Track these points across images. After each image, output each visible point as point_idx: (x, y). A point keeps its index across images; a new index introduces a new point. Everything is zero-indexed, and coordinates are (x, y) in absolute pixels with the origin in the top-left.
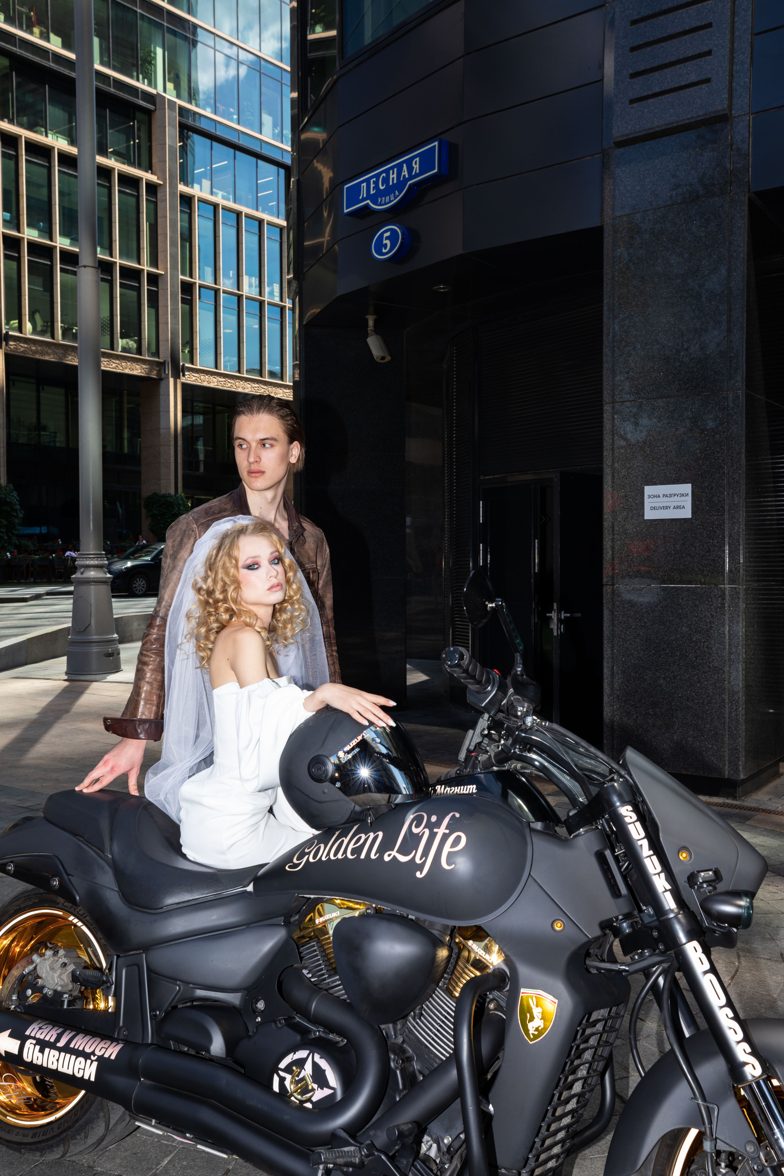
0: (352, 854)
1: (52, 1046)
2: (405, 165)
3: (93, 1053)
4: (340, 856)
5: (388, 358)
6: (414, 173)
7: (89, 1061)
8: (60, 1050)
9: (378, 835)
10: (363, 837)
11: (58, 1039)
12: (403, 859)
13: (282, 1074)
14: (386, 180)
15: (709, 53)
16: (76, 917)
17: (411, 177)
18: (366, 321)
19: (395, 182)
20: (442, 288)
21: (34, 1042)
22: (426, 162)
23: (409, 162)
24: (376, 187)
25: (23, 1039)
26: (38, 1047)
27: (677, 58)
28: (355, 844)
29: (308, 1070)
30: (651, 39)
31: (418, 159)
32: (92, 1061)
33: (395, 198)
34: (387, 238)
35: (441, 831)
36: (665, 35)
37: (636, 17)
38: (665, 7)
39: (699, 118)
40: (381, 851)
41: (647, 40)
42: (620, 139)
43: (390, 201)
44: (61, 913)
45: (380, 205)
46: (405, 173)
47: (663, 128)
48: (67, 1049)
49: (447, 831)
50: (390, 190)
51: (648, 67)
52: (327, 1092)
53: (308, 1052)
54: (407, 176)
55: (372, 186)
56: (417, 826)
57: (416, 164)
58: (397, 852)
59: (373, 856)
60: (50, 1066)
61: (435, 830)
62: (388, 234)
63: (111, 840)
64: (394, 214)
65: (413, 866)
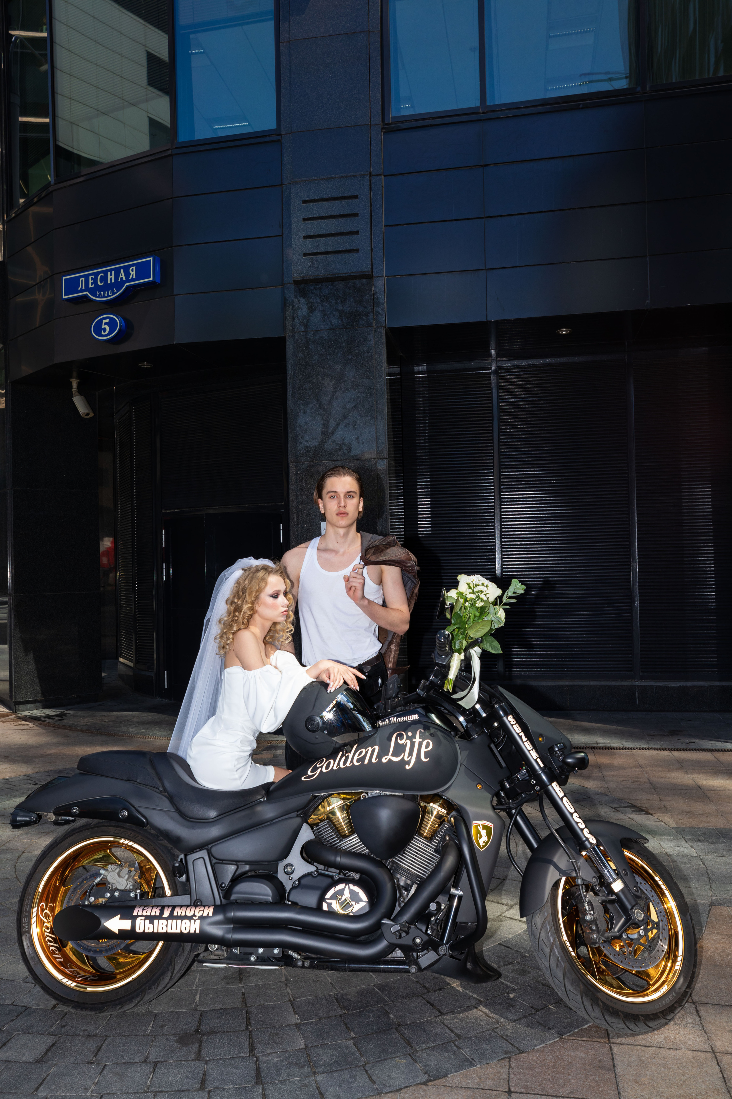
0: (358, 762)
1: (160, 917)
2: (122, 270)
3: (194, 915)
4: (348, 764)
5: (91, 415)
6: (131, 278)
7: (192, 921)
8: (167, 919)
9: (375, 749)
10: (364, 751)
11: (162, 912)
12: (395, 759)
13: (328, 901)
14: (104, 279)
15: (357, 233)
16: (126, 838)
17: (128, 280)
18: (71, 383)
19: (113, 281)
20: (145, 365)
21: (143, 918)
22: (143, 271)
23: (126, 269)
24: (95, 283)
25: (134, 919)
26: (147, 921)
27: (336, 232)
28: (358, 756)
29: (347, 894)
30: (318, 215)
31: (134, 268)
32: (195, 920)
33: (113, 294)
34: (105, 324)
35: (417, 740)
36: (327, 215)
37: (306, 199)
38: (326, 197)
39: (353, 274)
40: (380, 757)
41: (315, 216)
42: (297, 279)
43: (108, 296)
44: (112, 839)
45: (99, 297)
46: (122, 275)
47: (328, 276)
48: (171, 917)
49: (421, 740)
50: (107, 287)
51: (316, 234)
52: (362, 904)
53: (345, 884)
54: (124, 279)
55: (90, 281)
57: (132, 270)
58: (392, 755)
59: (374, 761)
61: (414, 740)
62: (107, 321)
63: (160, 779)
64: (111, 306)
65: (403, 762)
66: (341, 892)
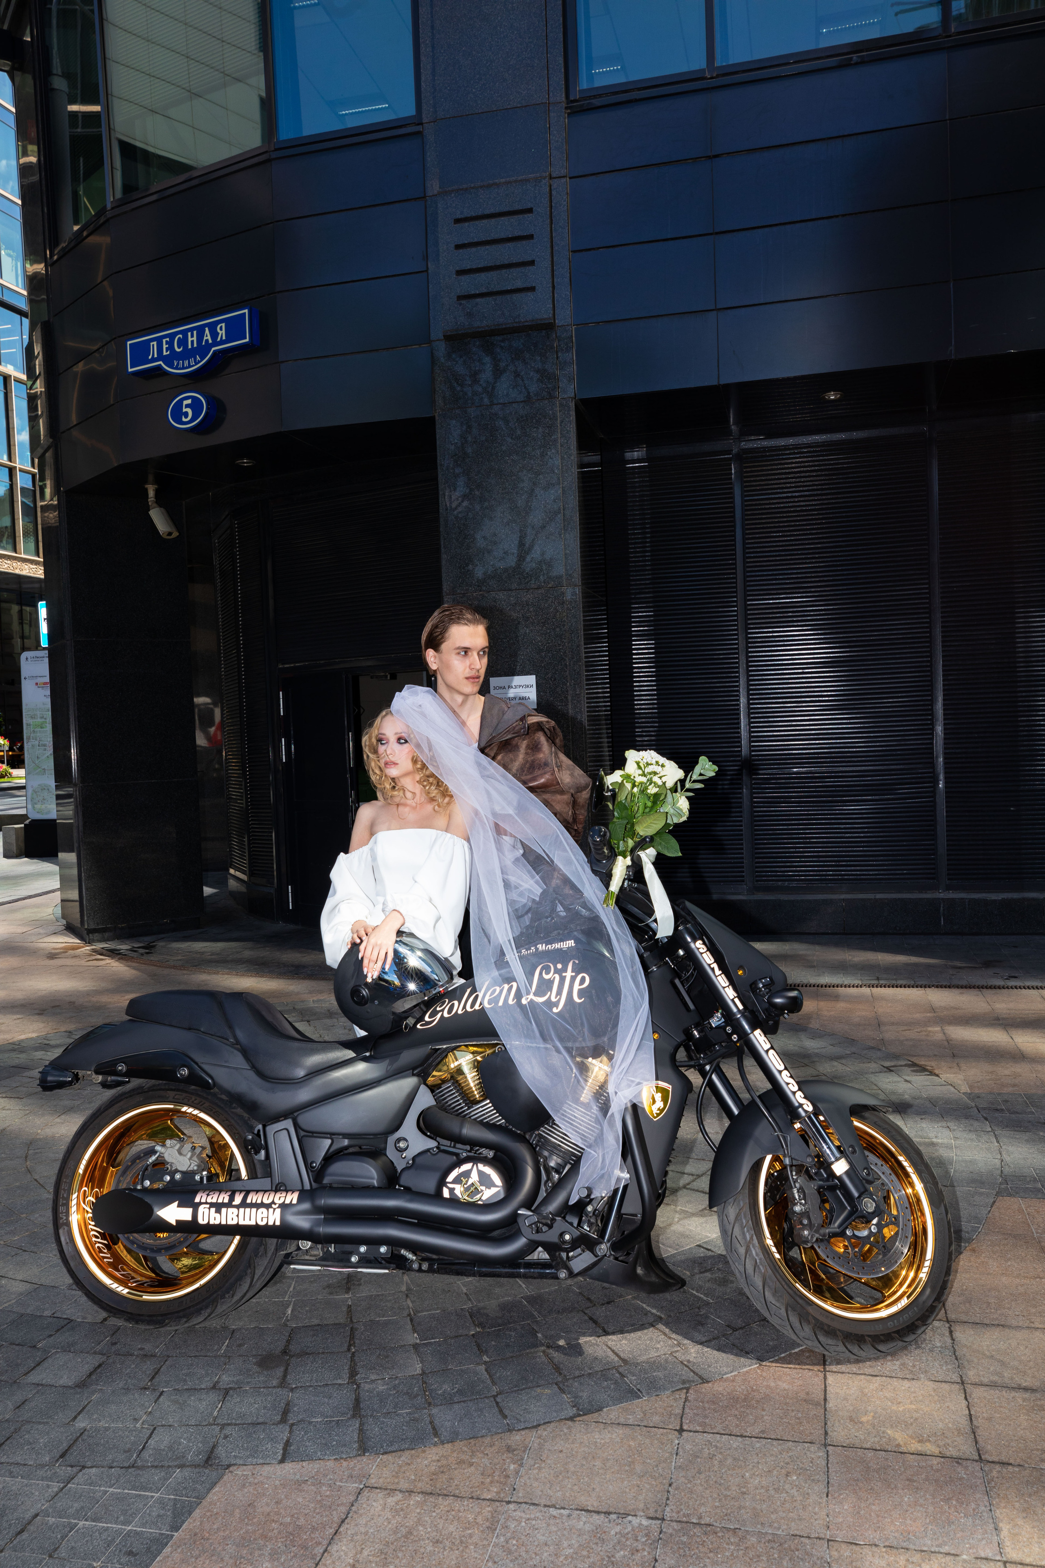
0: (489, 1003)
1: (229, 1205)
2: (207, 329)
3: (273, 1202)
4: (477, 1007)
5: (175, 534)
6: (219, 339)
7: (271, 1210)
8: (238, 1207)
9: (512, 986)
10: (498, 989)
11: (232, 1198)
12: (539, 1000)
13: (450, 1186)
14: (183, 342)
15: (532, 263)
17: (215, 344)
18: (146, 490)
19: (195, 345)
20: (245, 462)
21: (208, 1206)
22: (235, 328)
23: (213, 327)
24: (171, 347)
25: (195, 1207)
26: (213, 1210)
27: (502, 263)
28: (490, 996)
29: (474, 1177)
30: (476, 240)
31: (223, 325)
32: (275, 1209)
33: (196, 364)
34: (187, 406)
35: (569, 974)
36: (489, 239)
37: (459, 216)
38: (487, 212)
39: (527, 324)
40: (518, 996)
41: (472, 241)
42: (449, 333)
43: (190, 366)
44: (168, 1106)
45: (177, 368)
46: (207, 336)
47: (493, 328)
48: (244, 1204)
49: (574, 974)
50: (188, 354)
51: (474, 267)
52: (494, 1190)
53: (472, 1164)
54: (210, 341)
55: (165, 346)
56: (547, 973)
57: (221, 329)
58: (534, 995)
59: (511, 1002)
60: (230, 1222)
61: (564, 974)
62: (189, 401)
63: (231, 1027)
64: (194, 379)
65: (549, 1004)
66: (467, 1174)
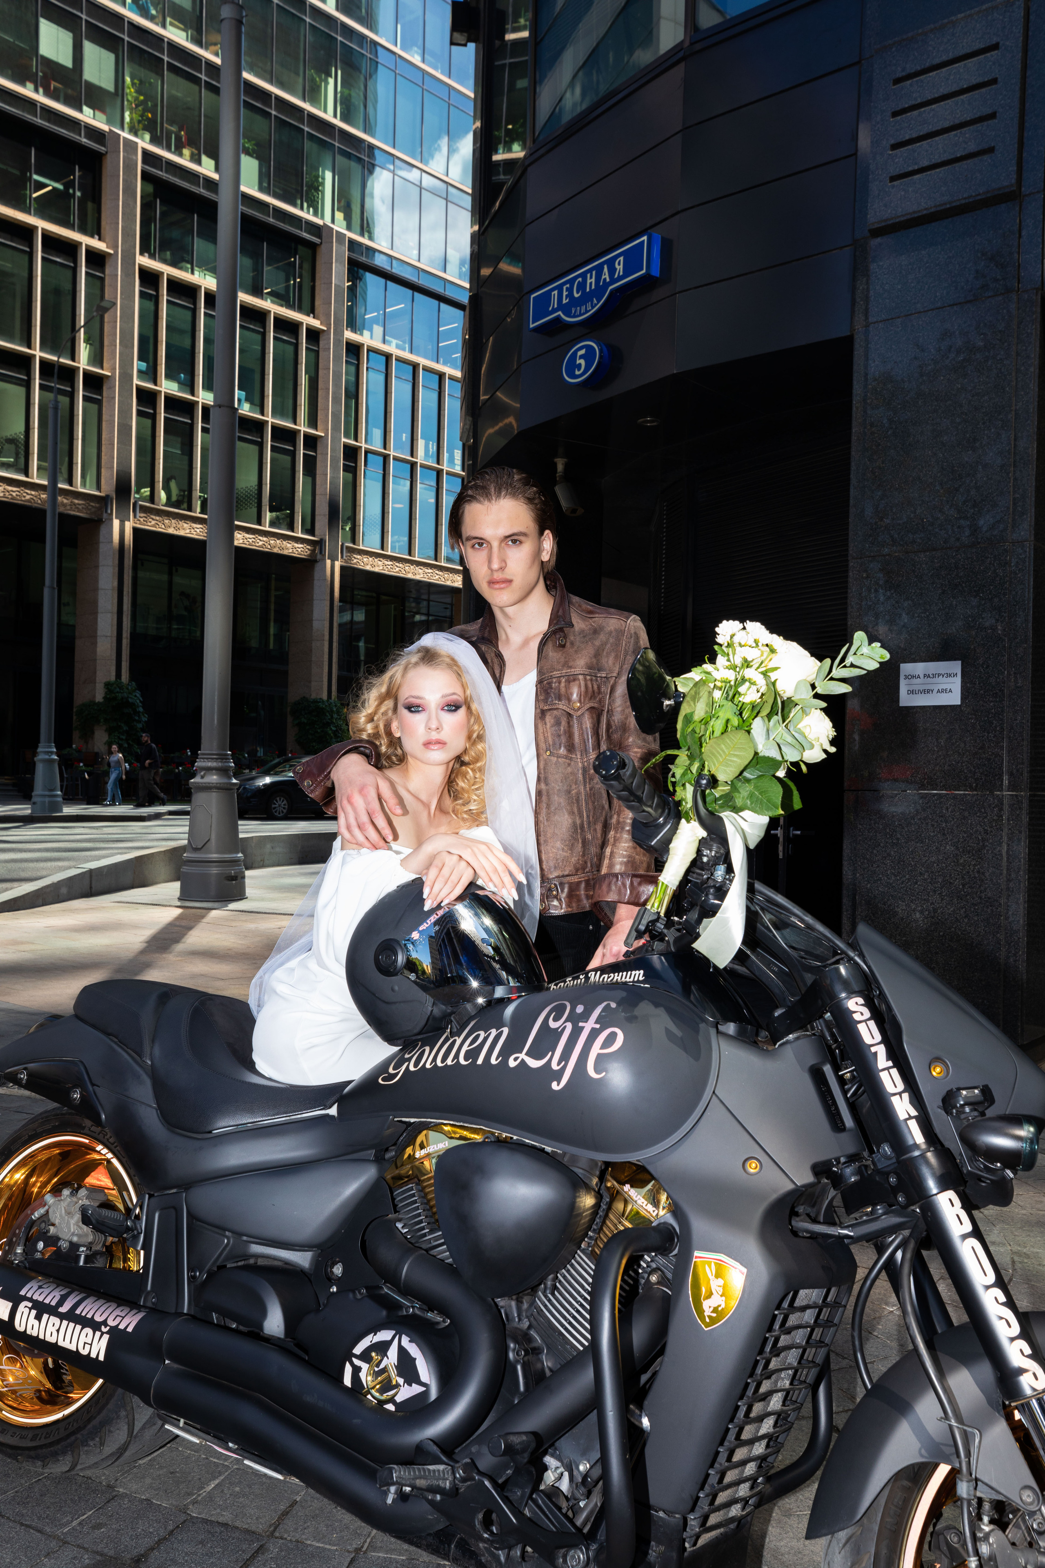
0: (466, 1059)
1: (53, 1311)
2: (606, 266)
3: (105, 1323)
4: (449, 1062)
5: (580, 511)
6: (616, 276)
7: (98, 1334)
8: (62, 1317)
9: (502, 1032)
10: (482, 1034)
11: (60, 1303)
12: (534, 1063)
13: (356, 1362)
14: (582, 286)
15: (993, 116)
16: (106, 1146)
17: (613, 281)
18: (555, 465)
19: (593, 287)
20: (649, 421)
21: (30, 1305)
22: (633, 260)
23: (611, 263)
24: (570, 295)
25: (16, 1301)
26: (34, 1312)
27: (952, 124)
28: (470, 1045)
30: (919, 101)
31: (622, 258)
32: (102, 1334)
33: (593, 308)
34: (581, 357)
35: (589, 1026)
36: (936, 95)
37: (900, 74)
38: (937, 61)
39: (979, 197)
40: (505, 1053)
41: (914, 102)
42: (876, 226)
43: (587, 312)
44: (87, 1141)
45: (574, 316)
46: (606, 276)
47: (933, 210)
48: (71, 1317)
49: (598, 1026)
50: (586, 298)
51: (914, 135)
52: (417, 1389)
53: (393, 1332)
54: (608, 280)
55: (565, 293)
56: (556, 1019)
57: (619, 264)
58: (526, 1054)
59: (493, 1061)
61: (581, 1024)
62: (583, 352)
63: (153, 1041)
64: (591, 327)
65: (548, 1073)
66: (382, 1348)
